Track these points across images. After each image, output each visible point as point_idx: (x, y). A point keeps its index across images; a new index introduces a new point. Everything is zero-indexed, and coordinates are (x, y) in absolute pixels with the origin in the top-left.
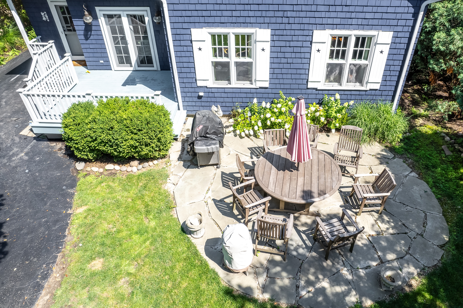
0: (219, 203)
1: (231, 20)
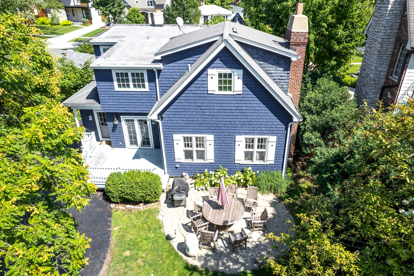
0: (185, 226)
1: (193, 130)
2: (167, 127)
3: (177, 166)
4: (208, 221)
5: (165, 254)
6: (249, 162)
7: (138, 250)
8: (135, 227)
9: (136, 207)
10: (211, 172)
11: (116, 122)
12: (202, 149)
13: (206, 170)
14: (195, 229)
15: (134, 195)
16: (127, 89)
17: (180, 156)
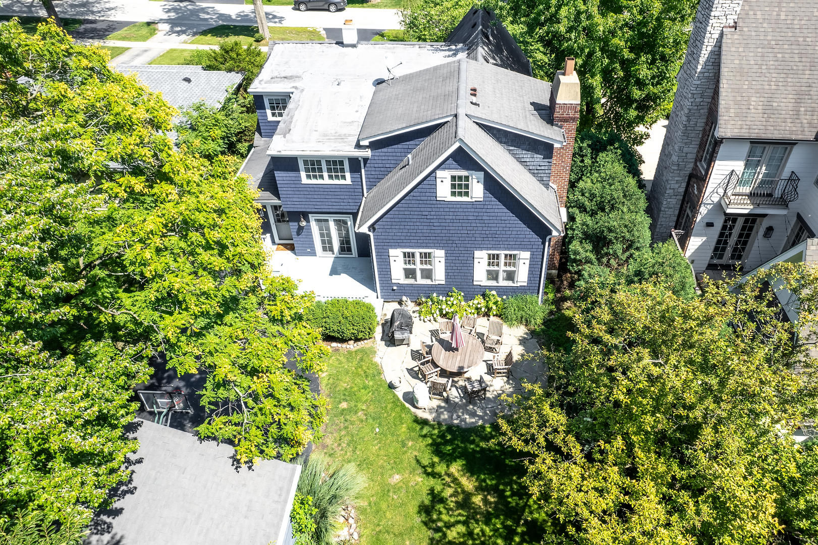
0: (410, 371)
1: (416, 244)
2: (381, 241)
3: (395, 288)
4: (439, 367)
5: (390, 406)
6: (493, 283)
7: (357, 402)
8: (347, 373)
9: (344, 345)
10: (441, 298)
11: (304, 223)
12: (429, 267)
13: (435, 295)
14: (424, 376)
15: (343, 332)
16: (320, 181)
17: (398, 274)
